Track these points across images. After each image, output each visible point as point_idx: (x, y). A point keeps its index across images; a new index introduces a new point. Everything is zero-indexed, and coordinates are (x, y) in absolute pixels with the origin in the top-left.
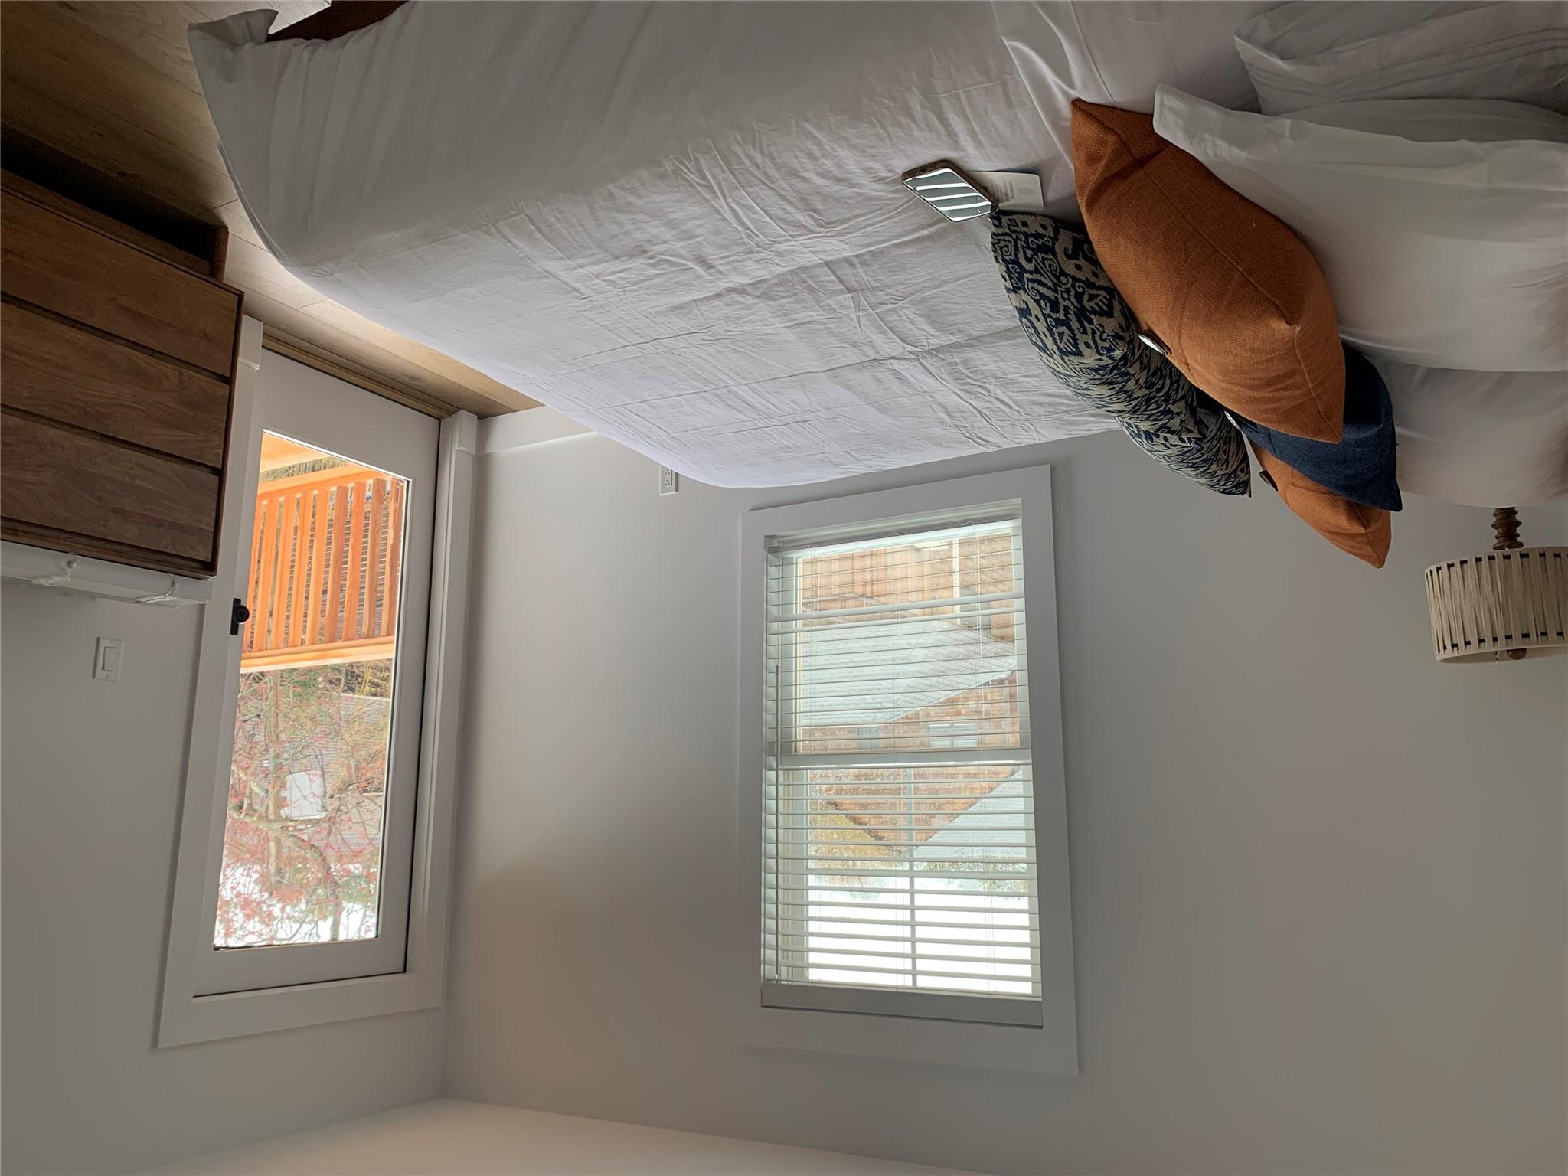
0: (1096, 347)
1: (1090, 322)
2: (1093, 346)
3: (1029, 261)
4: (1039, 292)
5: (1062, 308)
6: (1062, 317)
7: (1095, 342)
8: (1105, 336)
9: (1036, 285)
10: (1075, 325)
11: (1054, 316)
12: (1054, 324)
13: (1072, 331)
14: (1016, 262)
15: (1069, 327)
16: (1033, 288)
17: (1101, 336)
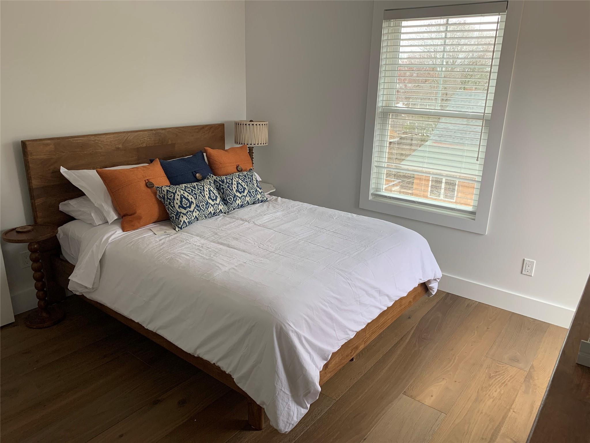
0: (161, 190)
1: (162, 196)
2: (162, 190)
3: (173, 216)
4: (173, 209)
5: (168, 202)
6: (168, 200)
7: (161, 191)
8: (159, 191)
9: (173, 210)
10: (166, 197)
11: (170, 201)
12: (171, 200)
13: (167, 196)
14: (176, 218)
15: (167, 197)
16: (174, 210)
17: (160, 191)
